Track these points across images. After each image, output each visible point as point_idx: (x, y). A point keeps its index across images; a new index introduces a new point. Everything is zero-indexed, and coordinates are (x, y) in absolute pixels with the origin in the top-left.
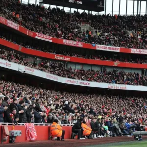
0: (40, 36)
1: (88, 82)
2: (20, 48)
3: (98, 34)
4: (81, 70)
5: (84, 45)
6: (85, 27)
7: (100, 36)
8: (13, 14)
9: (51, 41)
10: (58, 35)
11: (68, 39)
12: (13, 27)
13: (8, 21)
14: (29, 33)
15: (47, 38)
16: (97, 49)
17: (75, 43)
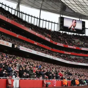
0: (58, 44)
1: (78, 63)
2: (51, 49)
3: (82, 43)
4: (75, 58)
5: (76, 48)
6: (77, 40)
7: (83, 44)
8: (48, 35)
9: (63, 46)
10: (66, 44)
11: (70, 45)
12: (48, 40)
13: (46, 38)
14: (54, 43)
15: (62, 45)
16: (82, 49)
17: (73, 47)
